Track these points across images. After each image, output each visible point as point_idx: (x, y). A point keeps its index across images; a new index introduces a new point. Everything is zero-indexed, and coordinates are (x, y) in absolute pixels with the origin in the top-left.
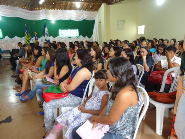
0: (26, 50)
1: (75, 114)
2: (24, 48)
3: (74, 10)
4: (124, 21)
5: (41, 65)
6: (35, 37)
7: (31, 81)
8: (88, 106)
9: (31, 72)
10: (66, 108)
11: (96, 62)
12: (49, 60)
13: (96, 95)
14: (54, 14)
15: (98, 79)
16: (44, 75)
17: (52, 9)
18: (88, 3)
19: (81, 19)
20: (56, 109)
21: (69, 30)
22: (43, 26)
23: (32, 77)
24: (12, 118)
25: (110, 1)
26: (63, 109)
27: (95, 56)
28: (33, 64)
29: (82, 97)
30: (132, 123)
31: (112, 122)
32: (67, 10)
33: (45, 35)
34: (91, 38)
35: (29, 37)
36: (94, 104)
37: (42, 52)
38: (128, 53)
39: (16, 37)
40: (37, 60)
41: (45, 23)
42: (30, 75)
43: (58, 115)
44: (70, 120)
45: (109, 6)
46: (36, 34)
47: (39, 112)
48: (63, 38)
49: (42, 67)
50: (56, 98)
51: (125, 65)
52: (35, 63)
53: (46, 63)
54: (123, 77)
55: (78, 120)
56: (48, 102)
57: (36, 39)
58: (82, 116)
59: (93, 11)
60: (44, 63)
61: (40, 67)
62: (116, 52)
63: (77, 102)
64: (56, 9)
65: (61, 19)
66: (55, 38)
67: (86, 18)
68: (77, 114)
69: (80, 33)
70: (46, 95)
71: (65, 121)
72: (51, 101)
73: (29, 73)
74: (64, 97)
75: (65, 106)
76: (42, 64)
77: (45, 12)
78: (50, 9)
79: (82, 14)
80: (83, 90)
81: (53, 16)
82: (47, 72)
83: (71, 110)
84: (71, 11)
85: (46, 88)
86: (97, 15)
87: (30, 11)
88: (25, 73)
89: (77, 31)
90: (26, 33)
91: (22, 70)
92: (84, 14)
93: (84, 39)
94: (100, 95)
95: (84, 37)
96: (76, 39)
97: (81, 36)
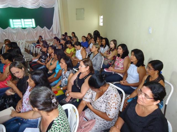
4: (84, 9)
19: (36, 6)
21: (22, 20)
34: (51, 29)
48: (16, 30)
66: (4, 30)
67: (43, 5)
69: (37, 24)
89: (33, 20)
95: (42, 28)
96: (31, 30)
97: (38, 26)
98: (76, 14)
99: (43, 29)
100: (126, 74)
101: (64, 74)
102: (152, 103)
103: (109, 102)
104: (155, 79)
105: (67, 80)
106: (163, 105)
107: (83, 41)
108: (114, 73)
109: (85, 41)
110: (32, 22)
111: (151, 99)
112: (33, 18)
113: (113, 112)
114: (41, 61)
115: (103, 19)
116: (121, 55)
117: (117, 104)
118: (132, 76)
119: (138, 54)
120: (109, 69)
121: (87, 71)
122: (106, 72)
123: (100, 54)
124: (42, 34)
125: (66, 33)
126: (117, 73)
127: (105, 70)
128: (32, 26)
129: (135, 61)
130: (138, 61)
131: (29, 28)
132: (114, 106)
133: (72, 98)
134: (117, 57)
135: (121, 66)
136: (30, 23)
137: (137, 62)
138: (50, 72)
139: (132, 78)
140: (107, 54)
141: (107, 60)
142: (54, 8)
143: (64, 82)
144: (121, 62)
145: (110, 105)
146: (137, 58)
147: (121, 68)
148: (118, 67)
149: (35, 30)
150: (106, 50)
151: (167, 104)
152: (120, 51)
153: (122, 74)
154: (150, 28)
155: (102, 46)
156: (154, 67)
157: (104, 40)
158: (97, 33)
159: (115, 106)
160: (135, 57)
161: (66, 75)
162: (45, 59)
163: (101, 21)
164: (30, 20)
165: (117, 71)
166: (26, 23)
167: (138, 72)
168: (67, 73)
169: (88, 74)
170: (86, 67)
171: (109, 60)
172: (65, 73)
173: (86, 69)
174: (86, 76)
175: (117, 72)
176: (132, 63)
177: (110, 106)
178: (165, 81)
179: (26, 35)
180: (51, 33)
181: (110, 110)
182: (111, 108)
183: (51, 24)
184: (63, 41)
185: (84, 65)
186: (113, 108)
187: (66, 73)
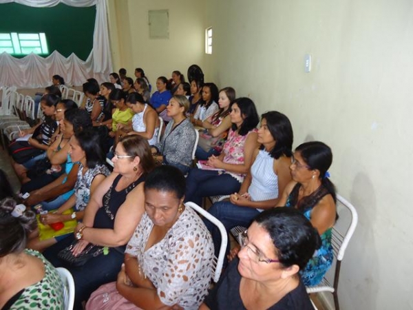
4: (167, 12)
21: (14, 35)
34: (88, 60)
69: (53, 46)
93: (67, 62)
95: (67, 57)
96: (38, 61)
97: (56, 52)
98: (150, 24)
99: (69, 58)
100: (248, 175)
101: (81, 178)
102: (276, 274)
103: (172, 259)
104: (312, 192)
105: (89, 194)
106: (331, 262)
107: (159, 91)
108: (221, 173)
109: (164, 90)
110: (40, 40)
111: (272, 263)
112: (42, 32)
113: (176, 288)
114: (41, 141)
115: (213, 37)
116: (239, 125)
117: (191, 266)
118: (260, 181)
119: (278, 125)
120: (209, 161)
121: (135, 169)
122: (200, 170)
123: (190, 121)
124: (66, 72)
125: (123, 71)
126: (228, 173)
127: (199, 165)
128: (39, 51)
129: (271, 142)
130: (276, 144)
131: (32, 56)
132: (181, 271)
133: (90, 244)
134: (231, 132)
135: (238, 154)
136: (35, 43)
137: (273, 144)
138: (55, 170)
139: (262, 187)
140: (212, 123)
141: (210, 140)
142: (95, 6)
143: (80, 198)
144: (239, 145)
145: (173, 267)
146: (273, 134)
147: (239, 160)
148: (232, 157)
149: (48, 61)
150: (211, 114)
151: (340, 258)
152: (237, 116)
153: (242, 176)
154: (308, 59)
155: (202, 102)
156: (307, 162)
157: (207, 89)
158: (195, 72)
159: (184, 273)
160: (268, 133)
161: (87, 181)
162: (50, 136)
163: (209, 41)
164: (34, 36)
165: (228, 167)
166: (23, 44)
167: (277, 172)
168: (89, 176)
169: (138, 177)
170: (132, 159)
171: (215, 140)
172: (84, 174)
173: (132, 163)
174: (131, 185)
175: (230, 171)
176: (262, 147)
177: (172, 270)
178: (339, 197)
179: (24, 72)
180: (88, 70)
181: (170, 281)
182: (173, 276)
183: (90, 46)
184: (106, 89)
185: (125, 154)
186: (179, 276)
187: (87, 173)
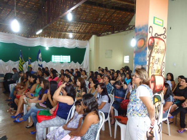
0: (21, 76)
1: (60, 131)
2: (20, 74)
3: (67, 38)
4: (112, 51)
5: (34, 92)
6: (29, 62)
7: (25, 105)
8: (70, 125)
9: (26, 98)
10: (54, 128)
11: (81, 91)
12: (43, 88)
13: (76, 117)
14: (49, 42)
15: (77, 106)
16: (37, 100)
17: (47, 37)
18: (80, 34)
19: (73, 46)
20: (46, 128)
21: (61, 56)
22: (37, 52)
23: (26, 102)
24: (7, 137)
25: (100, 34)
26: (52, 128)
27: (80, 86)
28: (28, 91)
29: (66, 119)
30: (94, 135)
31: (82, 134)
32: (61, 38)
33: (39, 60)
34: (82, 64)
35: (23, 61)
36: (74, 124)
37: (37, 81)
38: (102, 87)
39: (10, 61)
40: (32, 87)
41: (40, 49)
42: (25, 100)
43: (47, 133)
44: (56, 135)
45: (98, 37)
46: (30, 59)
47: (31, 132)
48: (55, 64)
49: (36, 93)
50: (46, 119)
51: (91, 99)
52: (30, 90)
53: (40, 91)
54: (90, 106)
55: (62, 135)
56: (40, 122)
57: (29, 64)
58: (65, 132)
59: (85, 40)
60: (38, 90)
61: (34, 93)
62: (95, 84)
63: (62, 123)
64: (50, 37)
65: (55, 46)
66: (47, 63)
67: (78, 46)
68: (61, 131)
69: (72, 59)
70: (39, 117)
71: (53, 137)
72: (43, 121)
73: (24, 98)
74: (52, 118)
75: (53, 126)
76: (36, 91)
77: (40, 39)
78: (45, 37)
79: (75, 42)
80: (68, 113)
81: (47, 44)
82: (40, 98)
83: (57, 129)
84: (64, 39)
85: (39, 112)
86: (88, 44)
87: (27, 38)
88: (21, 98)
89: (69, 57)
90: (20, 58)
91: (18, 95)
92: (76, 43)
93: (75, 65)
94: (78, 117)
96: (67, 64)
97: (73, 62)
99: (76, 64)
136: (66, 59)
142: (86, 48)
149: (70, 64)
166: (63, 59)
